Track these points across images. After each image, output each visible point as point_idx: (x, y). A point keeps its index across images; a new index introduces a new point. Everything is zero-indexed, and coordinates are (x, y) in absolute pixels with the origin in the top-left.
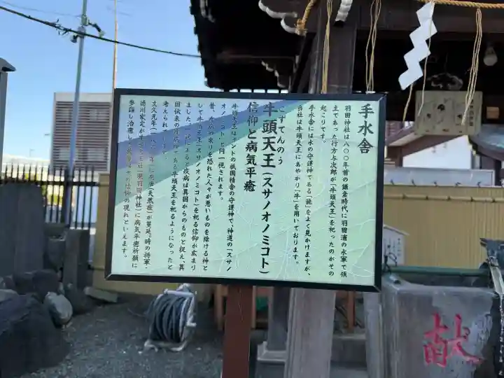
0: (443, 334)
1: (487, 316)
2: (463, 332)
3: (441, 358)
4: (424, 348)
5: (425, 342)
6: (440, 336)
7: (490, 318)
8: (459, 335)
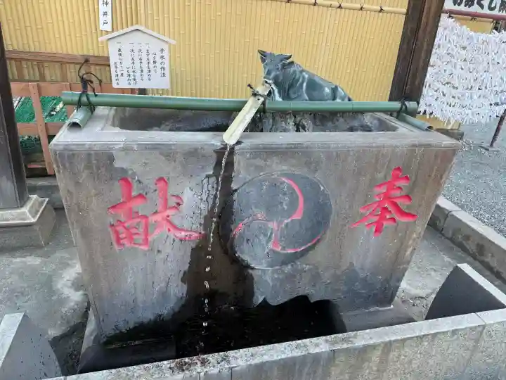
0: (139, 206)
1: (208, 177)
2: (172, 202)
3: (139, 239)
4: (110, 229)
5: (112, 221)
6: (135, 209)
7: (213, 180)
8: (166, 207)
